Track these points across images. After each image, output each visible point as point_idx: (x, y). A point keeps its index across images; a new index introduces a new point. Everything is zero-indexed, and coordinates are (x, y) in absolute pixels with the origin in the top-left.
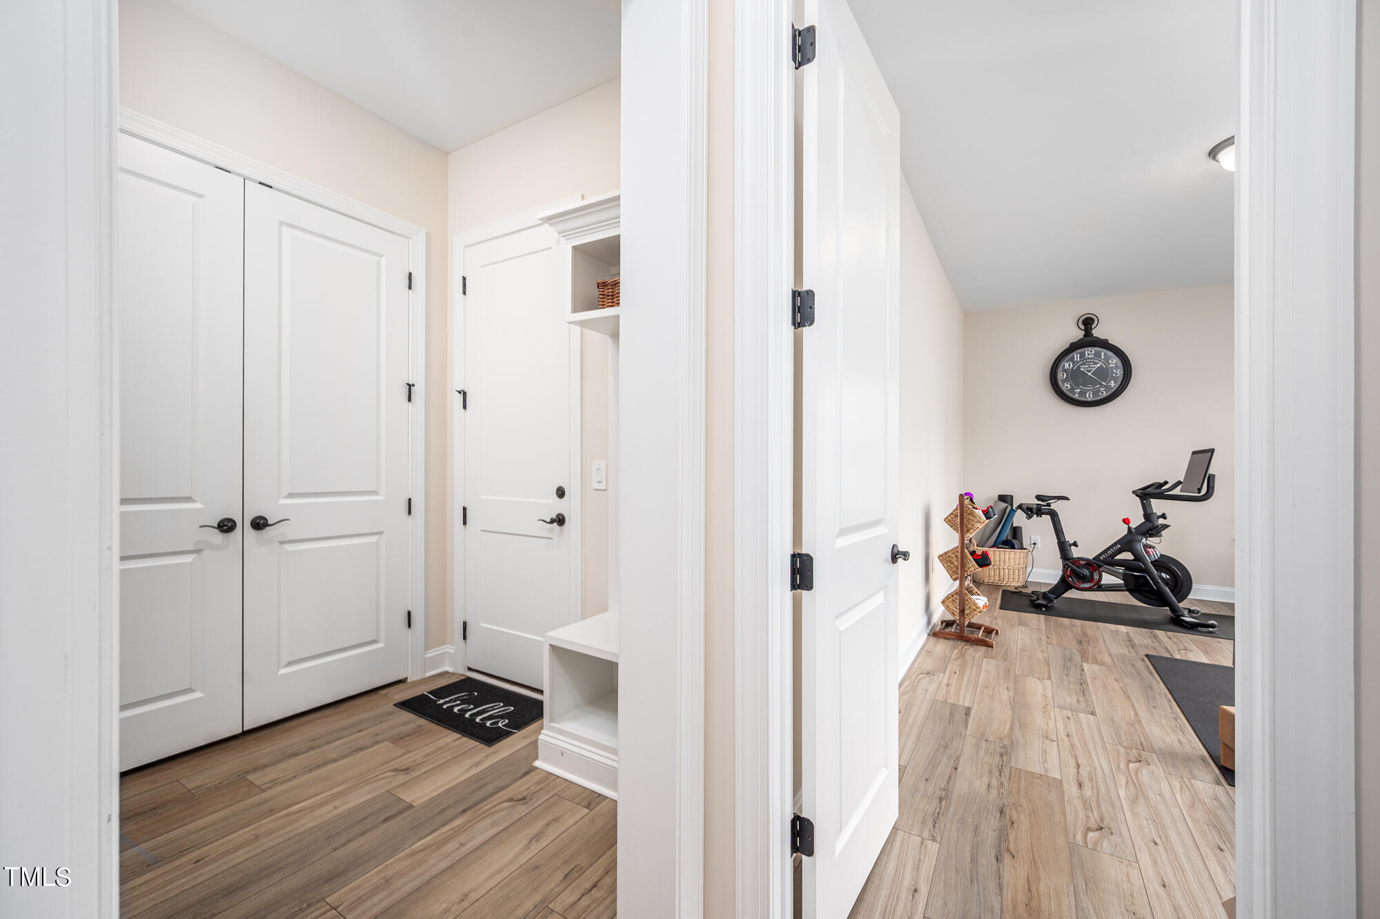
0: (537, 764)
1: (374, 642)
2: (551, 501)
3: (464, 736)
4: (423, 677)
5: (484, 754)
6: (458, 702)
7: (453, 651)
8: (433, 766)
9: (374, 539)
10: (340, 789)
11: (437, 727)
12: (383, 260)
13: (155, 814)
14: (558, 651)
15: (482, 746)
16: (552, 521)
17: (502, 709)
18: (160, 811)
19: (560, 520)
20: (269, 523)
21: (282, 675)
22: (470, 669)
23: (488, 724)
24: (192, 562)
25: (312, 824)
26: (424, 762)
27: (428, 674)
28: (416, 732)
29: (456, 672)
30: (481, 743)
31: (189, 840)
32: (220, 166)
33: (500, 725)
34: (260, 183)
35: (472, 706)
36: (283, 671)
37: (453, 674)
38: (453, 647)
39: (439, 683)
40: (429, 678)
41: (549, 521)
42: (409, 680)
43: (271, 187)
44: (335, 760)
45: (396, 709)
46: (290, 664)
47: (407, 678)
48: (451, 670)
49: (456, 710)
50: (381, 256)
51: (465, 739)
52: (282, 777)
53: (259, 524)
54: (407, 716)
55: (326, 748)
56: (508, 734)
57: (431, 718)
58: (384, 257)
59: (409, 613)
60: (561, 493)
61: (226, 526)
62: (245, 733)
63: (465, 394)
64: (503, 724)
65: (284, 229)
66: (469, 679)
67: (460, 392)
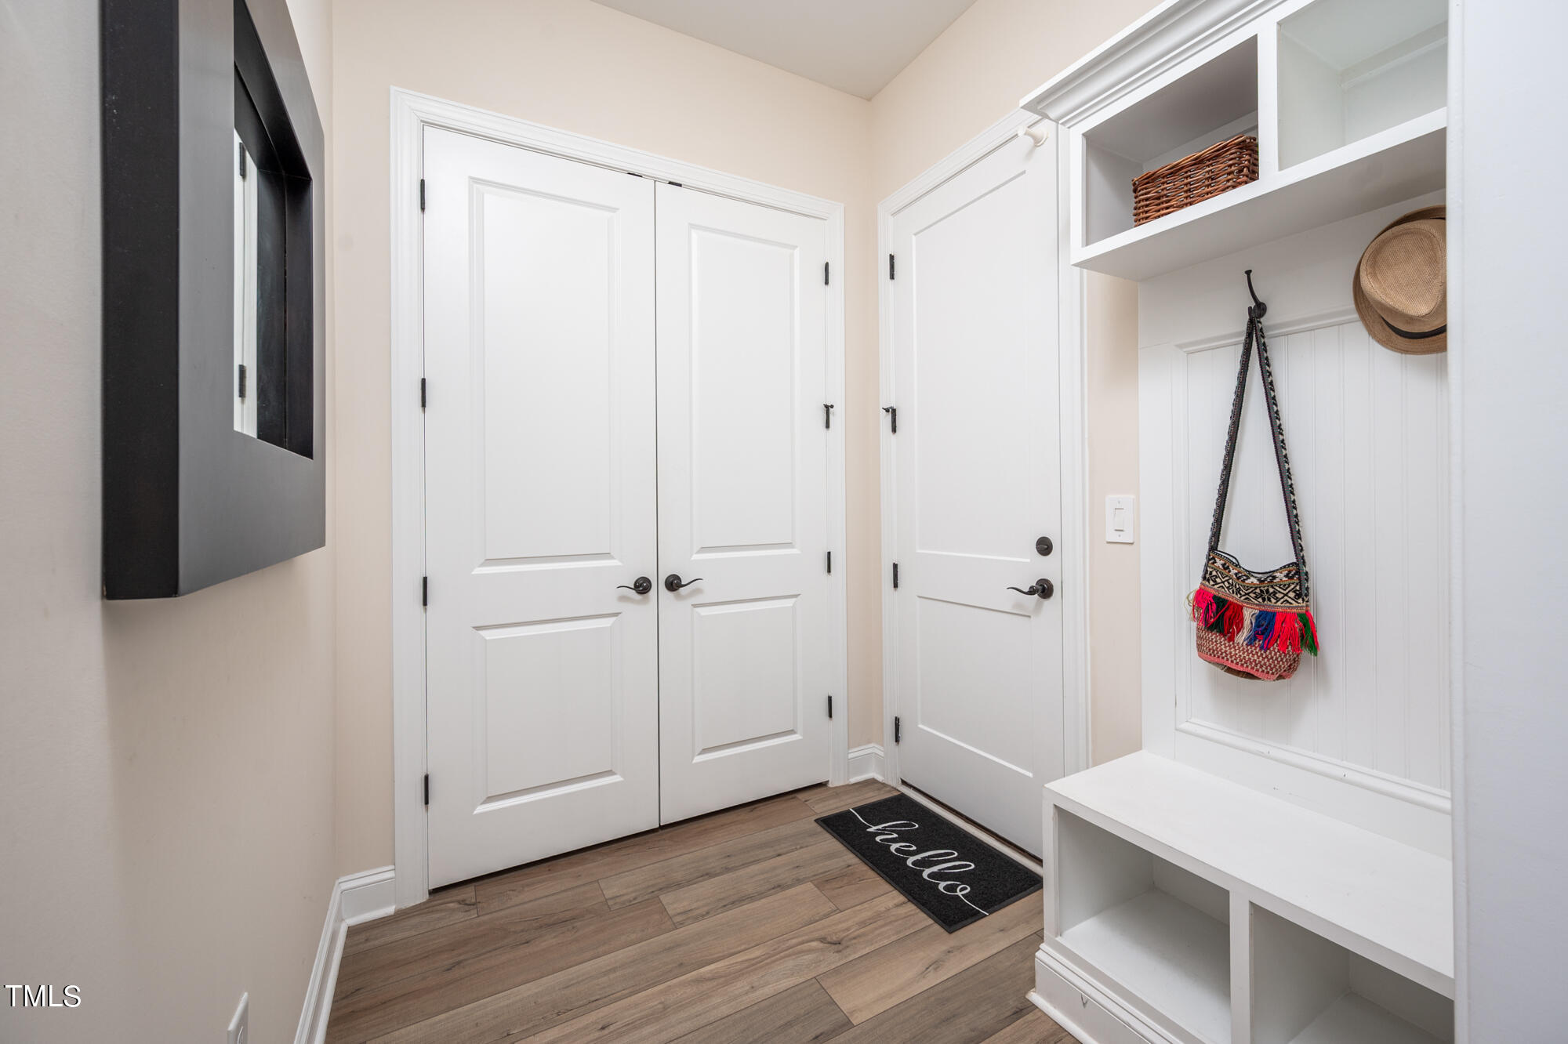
0: (1034, 997)
1: (792, 732)
2: (1028, 560)
3: (909, 901)
4: (847, 783)
5: (944, 948)
6: (895, 835)
7: (882, 754)
8: (872, 948)
9: (789, 603)
10: (756, 953)
11: (871, 874)
12: (797, 252)
13: (573, 928)
14: (1069, 822)
15: (937, 927)
16: (1032, 592)
17: (957, 863)
18: (578, 924)
19: (1044, 589)
20: (683, 583)
21: (697, 764)
22: (904, 783)
23: (942, 885)
24: (611, 627)
25: (725, 1010)
26: (859, 936)
27: (853, 780)
28: (843, 876)
29: (886, 782)
30: (936, 922)
31: (598, 985)
32: (632, 171)
33: (959, 894)
34: (670, 183)
35: (914, 848)
36: (698, 759)
37: (884, 785)
38: (881, 748)
39: (867, 796)
40: (853, 785)
41: (1027, 590)
42: (830, 785)
43: (680, 185)
44: (751, 898)
45: (819, 829)
46: (705, 751)
47: (828, 781)
48: (880, 778)
49: (893, 847)
50: (795, 247)
51: (911, 908)
52: (696, 909)
53: (673, 584)
54: (830, 843)
55: (742, 872)
56: (975, 916)
57: (862, 855)
58: (798, 249)
59: (830, 699)
60: (1044, 547)
61: (642, 586)
62: (662, 828)
63: (894, 411)
64: (964, 892)
65: (695, 234)
66: (902, 797)
67: (887, 410)
